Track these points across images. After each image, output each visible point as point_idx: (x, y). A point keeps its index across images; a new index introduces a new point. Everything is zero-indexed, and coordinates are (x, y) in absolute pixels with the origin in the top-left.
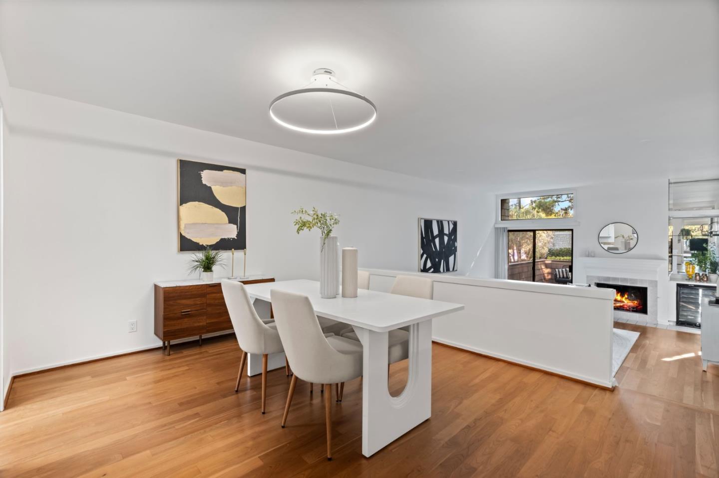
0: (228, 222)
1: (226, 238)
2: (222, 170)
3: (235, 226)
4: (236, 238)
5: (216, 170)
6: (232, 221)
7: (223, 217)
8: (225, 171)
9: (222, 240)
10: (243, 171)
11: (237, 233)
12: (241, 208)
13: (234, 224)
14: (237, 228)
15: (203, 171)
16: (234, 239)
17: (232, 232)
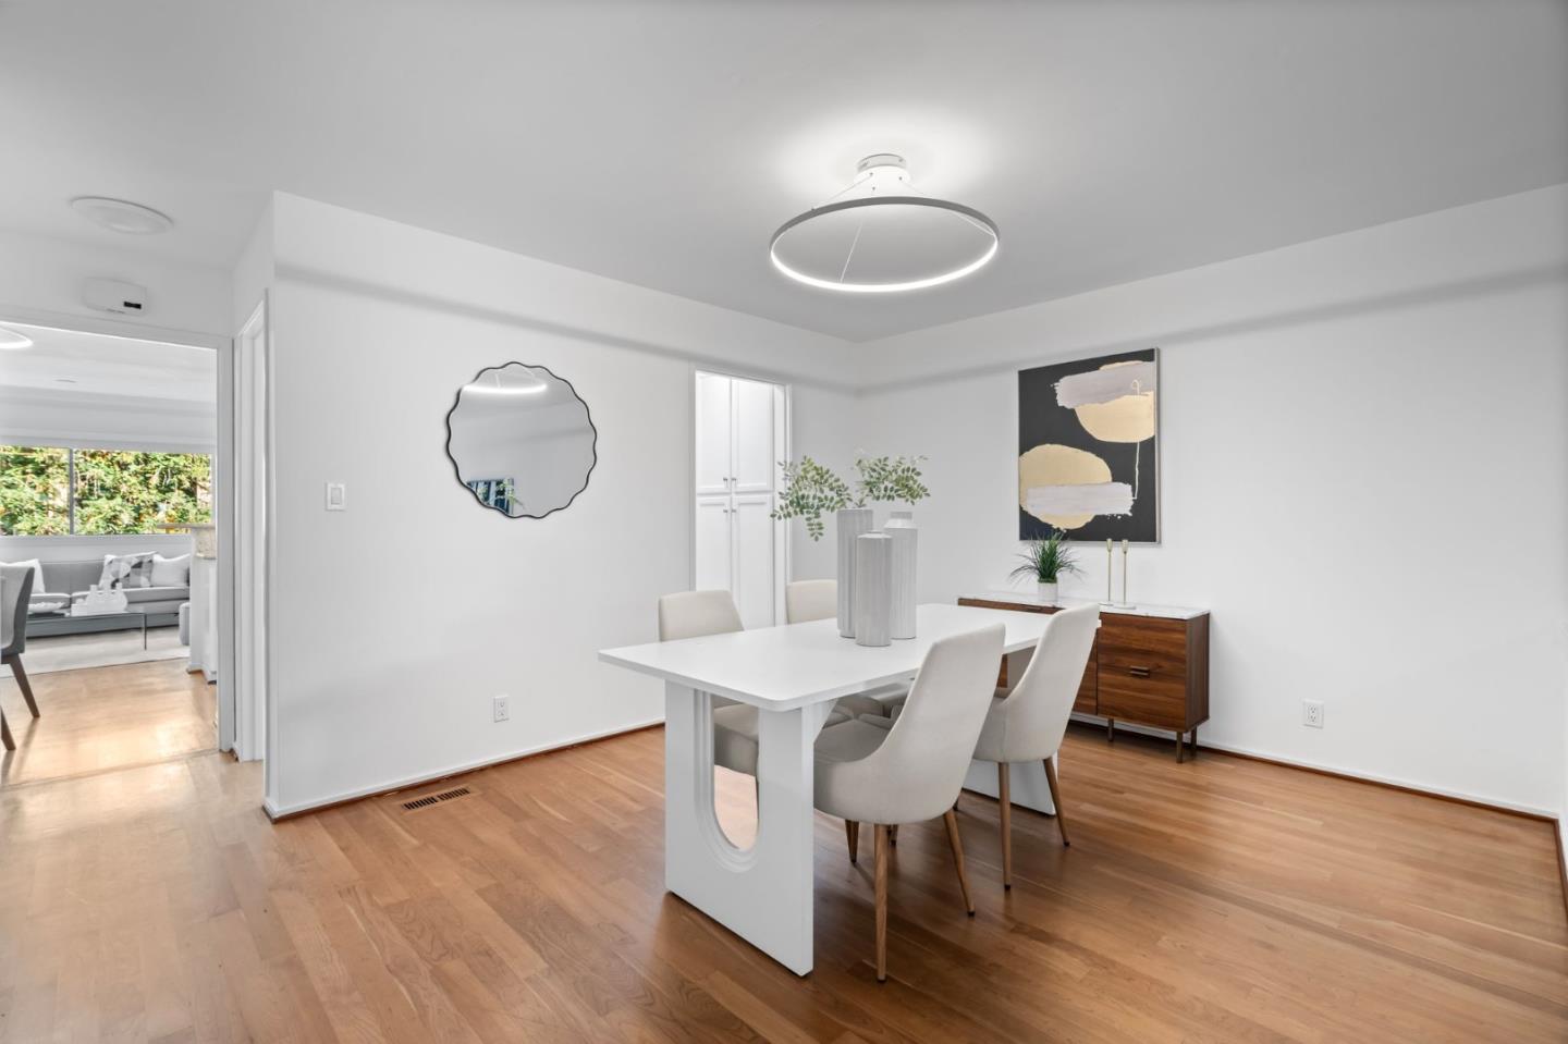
0: (1110, 479)
1: (1107, 513)
2: (1097, 368)
3: (1129, 487)
4: (1130, 514)
5: (1084, 372)
6: (1120, 474)
7: (1100, 468)
8: (1104, 368)
9: (1097, 518)
10: (1147, 355)
11: (1132, 503)
12: (1142, 443)
13: (1124, 482)
14: (1133, 490)
15: (1058, 381)
16: (1124, 517)
17: (1120, 500)
